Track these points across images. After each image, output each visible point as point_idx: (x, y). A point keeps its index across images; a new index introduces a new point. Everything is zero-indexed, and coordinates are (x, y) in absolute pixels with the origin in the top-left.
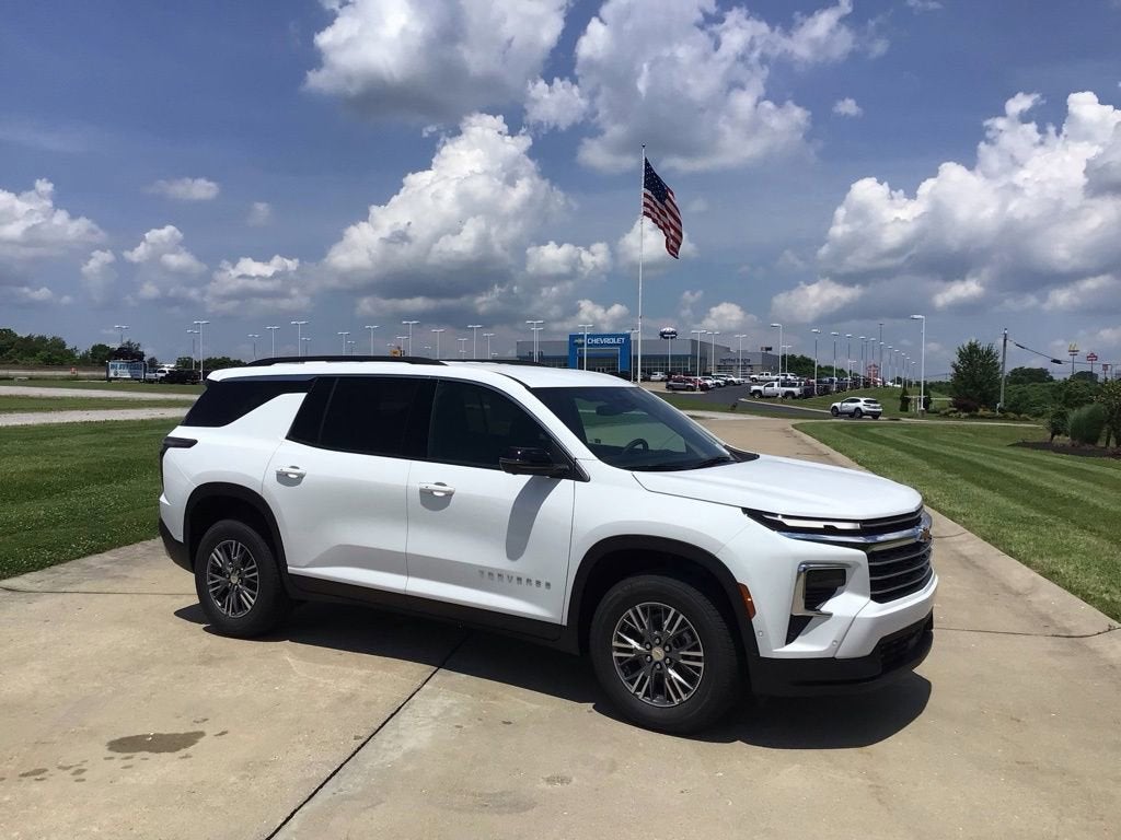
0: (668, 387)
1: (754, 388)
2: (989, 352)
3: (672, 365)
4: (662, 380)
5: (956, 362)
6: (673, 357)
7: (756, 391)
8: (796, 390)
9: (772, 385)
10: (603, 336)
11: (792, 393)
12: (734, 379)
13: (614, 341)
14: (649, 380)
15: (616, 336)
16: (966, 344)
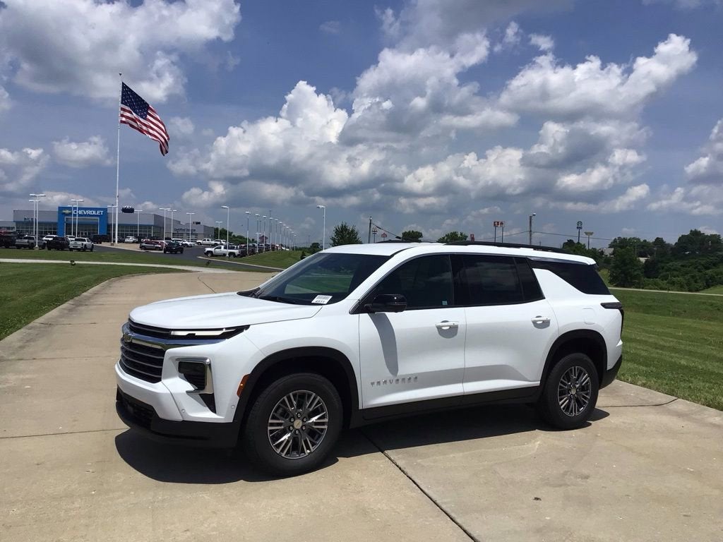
0: (141, 247)
1: (208, 249)
2: (353, 231)
3: (140, 231)
4: (133, 242)
5: (334, 236)
6: (141, 226)
7: (208, 252)
8: (236, 252)
9: (220, 248)
10: (86, 209)
11: (233, 254)
12: (187, 243)
13: (94, 213)
14: (123, 242)
15: (96, 209)
16: (340, 225)
